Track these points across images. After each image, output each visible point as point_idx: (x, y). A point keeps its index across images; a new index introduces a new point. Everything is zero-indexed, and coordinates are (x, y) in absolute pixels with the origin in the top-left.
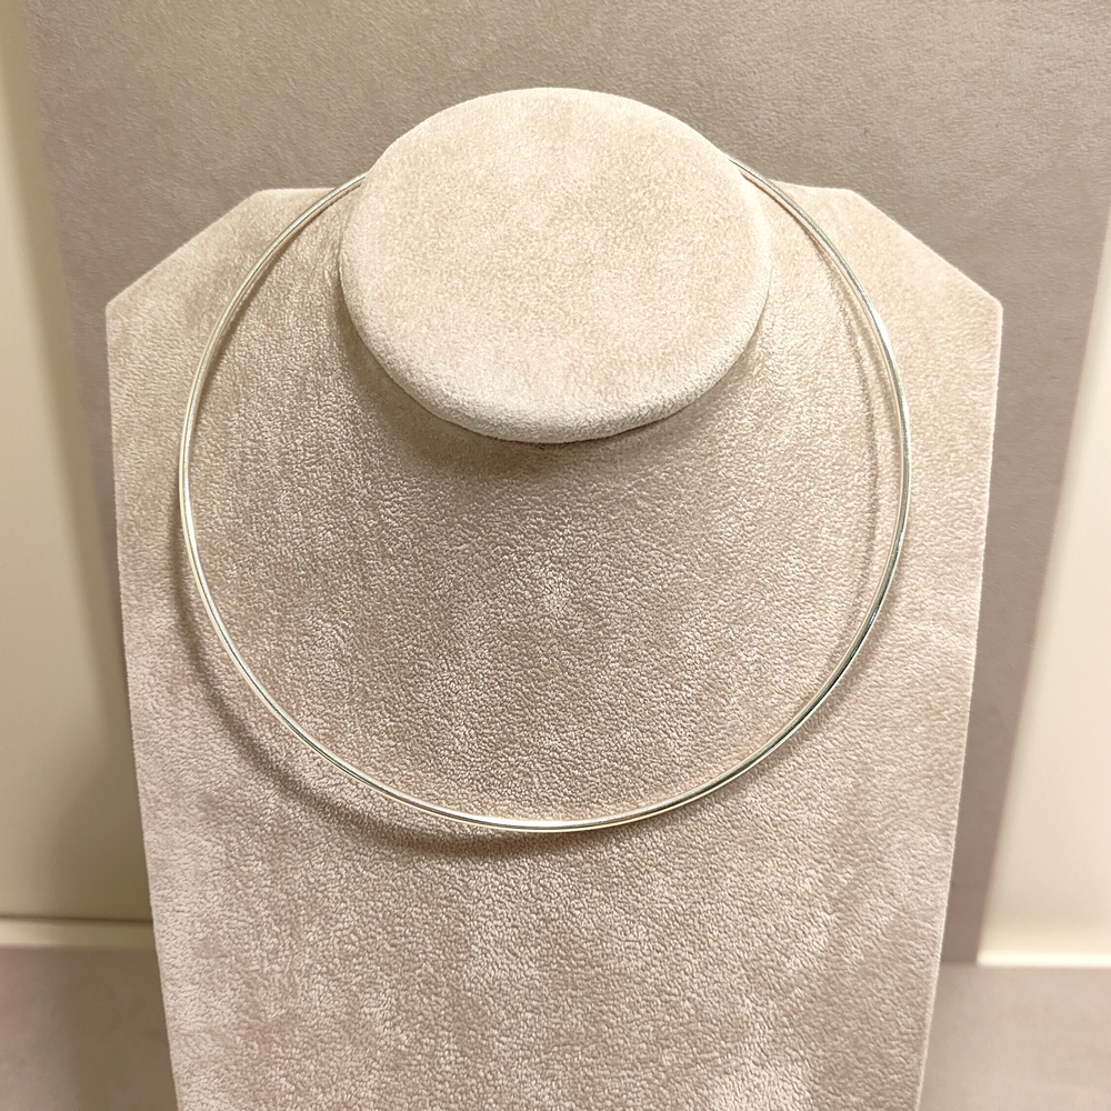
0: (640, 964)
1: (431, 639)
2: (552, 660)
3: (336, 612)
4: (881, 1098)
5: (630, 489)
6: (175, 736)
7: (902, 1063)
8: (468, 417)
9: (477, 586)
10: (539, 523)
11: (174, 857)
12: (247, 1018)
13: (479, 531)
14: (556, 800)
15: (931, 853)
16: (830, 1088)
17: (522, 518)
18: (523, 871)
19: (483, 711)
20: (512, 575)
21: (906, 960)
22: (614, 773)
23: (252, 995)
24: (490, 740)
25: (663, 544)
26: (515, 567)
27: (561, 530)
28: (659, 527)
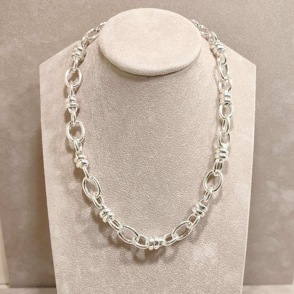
0: (174, 215)
1: (121, 131)
2: (151, 135)
3: (97, 127)
4: (236, 252)
5: (170, 90)
7: (241, 243)
8: (130, 69)
9: (132, 116)
10: (147, 98)
11: (54, 192)
13: (132, 101)
14: (152, 172)
15: (245, 189)
16: (223, 249)
17: (143, 97)
18: (144, 191)
19: (134, 149)
20: (141, 112)
21: (240, 215)
22: (167, 165)
23: (73, 227)
24: (135, 157)
25: (178, 105)
26: (141, 110)
27: (153, 100)
28: (177, 101)
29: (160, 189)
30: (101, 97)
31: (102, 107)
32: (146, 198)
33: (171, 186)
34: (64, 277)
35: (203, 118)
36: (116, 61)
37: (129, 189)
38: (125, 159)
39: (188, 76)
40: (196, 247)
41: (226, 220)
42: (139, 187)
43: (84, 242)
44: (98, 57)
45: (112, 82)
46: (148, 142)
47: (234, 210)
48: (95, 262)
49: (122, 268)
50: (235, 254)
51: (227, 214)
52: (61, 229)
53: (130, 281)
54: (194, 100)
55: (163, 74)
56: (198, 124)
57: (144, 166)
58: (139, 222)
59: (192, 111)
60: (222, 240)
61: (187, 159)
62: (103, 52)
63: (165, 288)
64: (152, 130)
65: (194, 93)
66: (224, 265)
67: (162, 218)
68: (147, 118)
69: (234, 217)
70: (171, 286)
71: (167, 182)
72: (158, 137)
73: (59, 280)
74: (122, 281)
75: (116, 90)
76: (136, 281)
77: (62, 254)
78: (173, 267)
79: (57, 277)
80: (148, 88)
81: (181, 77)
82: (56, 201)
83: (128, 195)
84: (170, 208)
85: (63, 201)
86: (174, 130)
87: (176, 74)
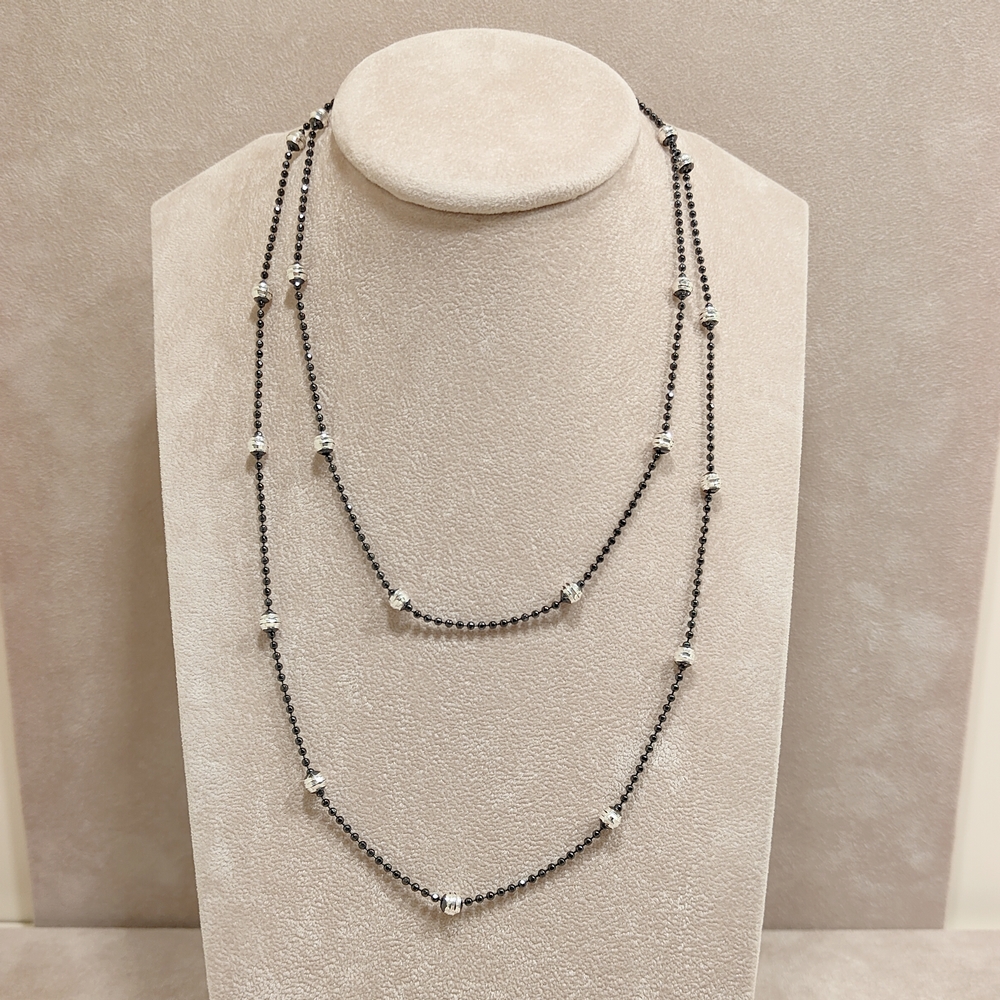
1: (395, 384)
2: (485, 394)
4: (747, 757)
5: (543, 257)
7: (762, 728)
9: (429, 337)
10: (476, 283)
11: (190, 572)
13: (431, 293)
14: (488, 507)
15: (776, 566)
16: (706, 748)
17: (463, 279)
18: (463, 565)
19: (433, 438)
21: (760, 646)
22: (533, 485)
24: (438, 461)
25: (567, 304)
26: (458, 320)
27: (493, 289)
28: (564, 290)
29: (512, 559)
30: (336, 285)
31: (337, 316)
32: (471, 588)
33: (545, 552)
34: (216, 826)
35: (644, 346)
36: (383, 173)
37: (419, 560)
38: (408, 468)
39: (598, 217)
40: (623, 737)
41: (716, 660)
42: (448, 552)
44: (330, 169)
45: (371, 237)
46: (476, 417)
47: (740, 627)
49: (396, 800)
50: (746, 762)
51: (720, 641)
52: (210, 681)
53: (420, 840)
54: (616, 291)
55: (522, 209)
56: (630, 363)
57: (464, 490)
58: (448, 660)
59: (610, 325)
60: (703, 720)
61: (597, 469)
62: (343, 148)
63: (527, 865)
64: (488, 378)
65: (618, 271)
66: (709, 796)
68: (475, 342)
69: (742, 651)
71: (532, 540)
72: (507, 400)
73: (201, 835)
74: (395, 841)
75: (383, 259)
76: (438, 840)
77: (214, 756)
78: (551, 798)
79: (197, 827)
80: (479, 251)
81: (578, 220)
82: (198, 598)
83: (416, 577)
85: (219, 597)
86: (555, 381)
87: (562, 209)
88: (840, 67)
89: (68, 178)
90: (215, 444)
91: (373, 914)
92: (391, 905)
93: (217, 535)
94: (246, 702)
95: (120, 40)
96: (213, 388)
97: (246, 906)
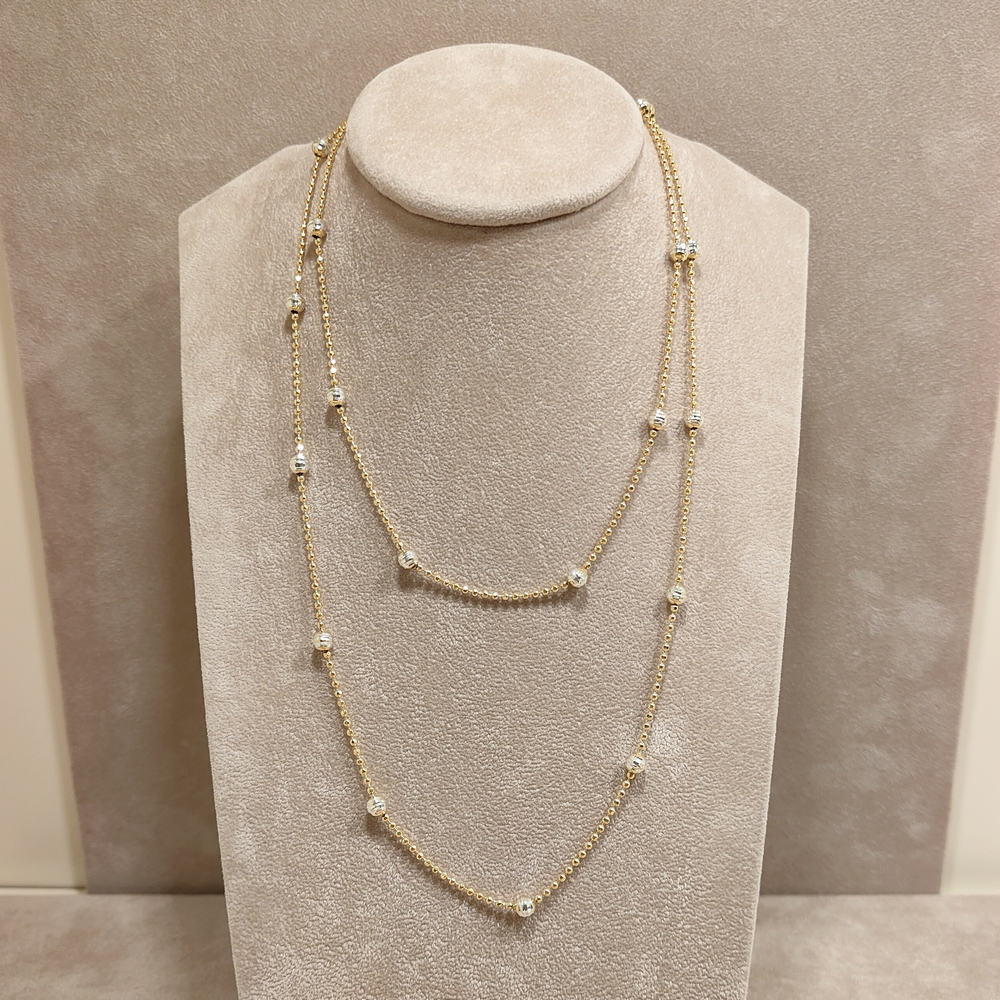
0: (560, 634)
1: (407, 390)
2: (494, 399)
4: (745, 745)
5: (548, 267)
6: (218, 483)
7: (759, 718)
9: (440, 345)
10: (484, 293)
11: (214, 570)
12: (266, 686)
13: (441, 302)
14: (497, 508)
15: (773, 563)
16: (705, 736)
17: (472, 289)
18: (474, 563)
19: (444, 441)
20: (464, 334)
21: (757, 639)
22: (540, 487)
23: (270, 669)
24: (449, 463)
25: (572, 313)
26: (467, 328)
27: (500, 298)
28: (569, 299)
29: (521, 558)
30: (351, 294)
31: (353, 324)
33: (552, 551)
34: (240, 811)
35: (647, 353)
36: (394, 187)
38: (420, 471)
39: (602, 229)
40: (626, 726)
41: (715, 653)
42: (459, 551)
43: (301, 711)
44: (345, 181)
45: (384, 248)
46: (485, 421)
47: (738, 621)
48: (333, 769)
49: (411, 786)
50: (743, 749)
51: (719, 635)
52: (233, 674)
53: (433, 825)
54: (619, 299)
55: (528, 222)
56: (633, 369)
57: (475, 492)
58: (460, 654)
59: (614, 333)
60: (702, 710)
61: (601, 471)
62: (356, 162)
63: (535, 848)
64: (496, 384)
65: (621, 280)
66: (708, 782)
67: (525, 641)
68: (484, 349)
69: (740, 644)
70: (551, 842)
71: (540, 539)
72: (514, 406)
73: (226, 820)
74: (409, 826)
75: (395, 270)
76: (451, 825)
77: (237, 745)
78: (557, 784)
79: (222, 813)
80: (486, 262)
81: (582, 231)
82: (222, 595)
84: (549, 615)
85: (242, 594)
86: (560, 387)
87: (566, 221)
88: (842, 78)
89: (104, 187)
90: (238, 447)
91: (389, 894)
92: (405, 886)
93: (240, 535)
94: (268, 694)
95: (150, 54)
96: (235, 393)
97: (269, 887)
